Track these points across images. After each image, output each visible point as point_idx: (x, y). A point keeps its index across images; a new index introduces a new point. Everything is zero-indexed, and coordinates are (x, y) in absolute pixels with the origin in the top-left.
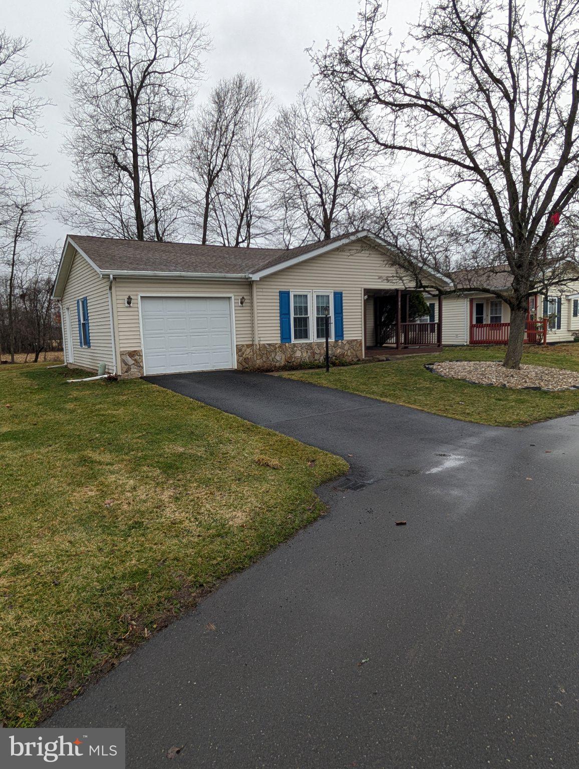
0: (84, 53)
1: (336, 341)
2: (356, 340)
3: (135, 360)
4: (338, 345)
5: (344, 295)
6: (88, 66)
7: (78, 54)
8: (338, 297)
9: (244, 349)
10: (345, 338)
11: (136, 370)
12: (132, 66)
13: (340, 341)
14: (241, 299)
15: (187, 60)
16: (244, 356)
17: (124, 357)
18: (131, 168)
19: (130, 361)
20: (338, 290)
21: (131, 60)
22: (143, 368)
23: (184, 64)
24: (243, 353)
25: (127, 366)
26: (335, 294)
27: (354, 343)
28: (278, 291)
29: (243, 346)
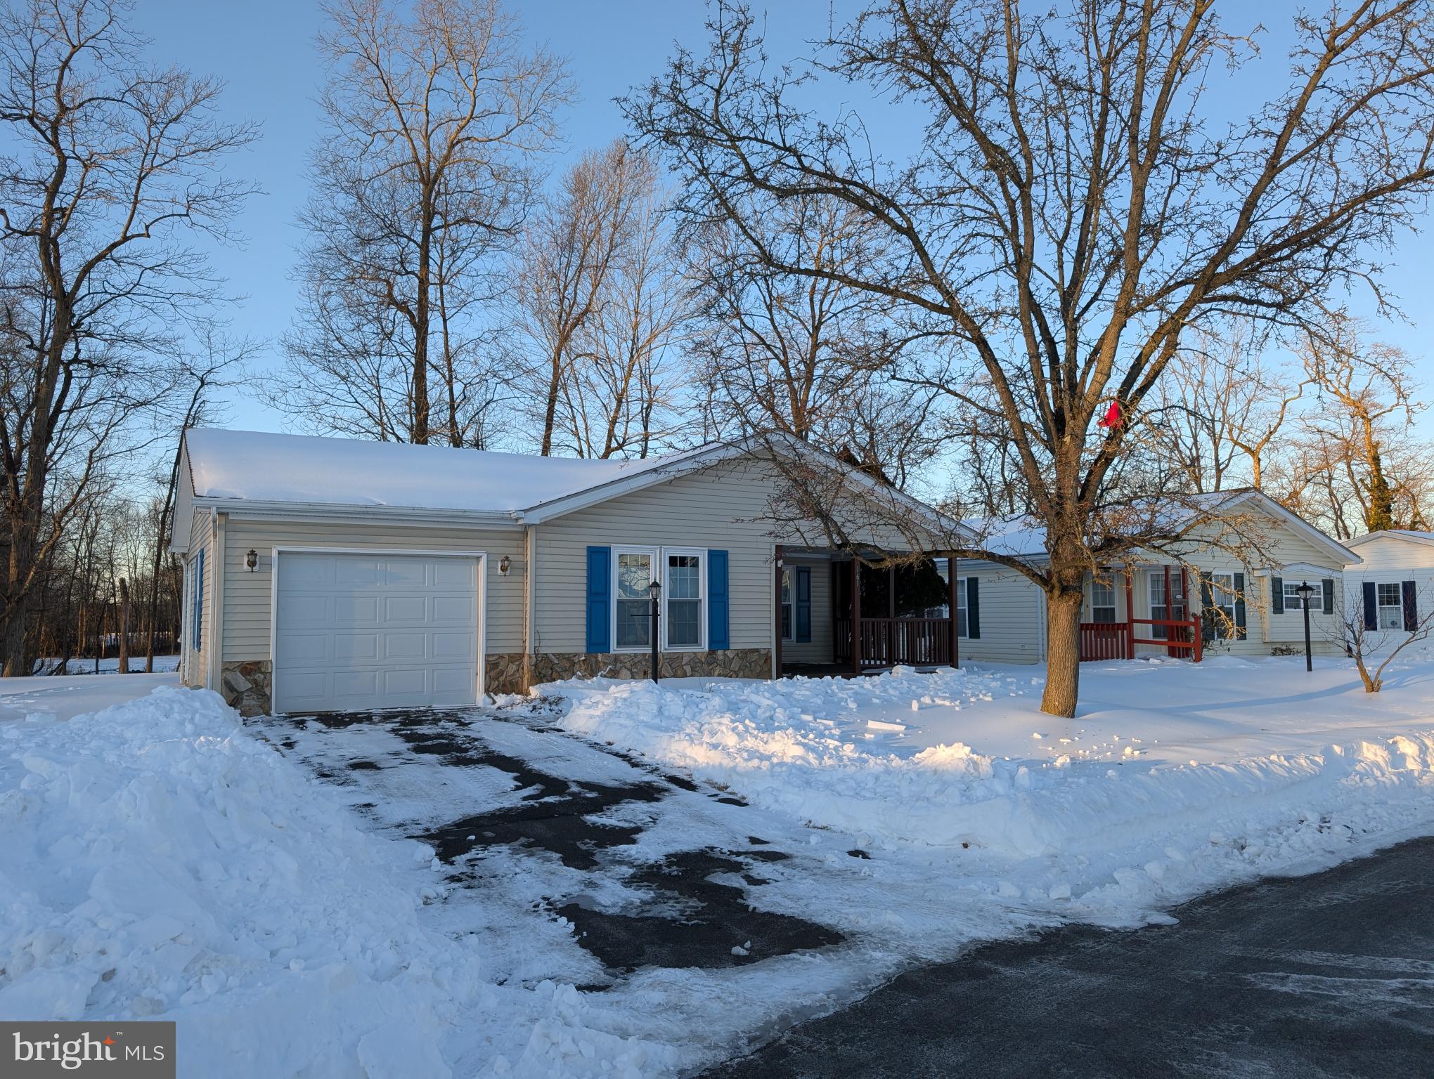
0: (341, 105)
1: (712, 651)
2: (757, 650)
3: (255, 682)
4: (716, 660)
5: (730, 557)
6: (348, 128)
7: (332, 108)
8: (719, 560)
9: (502, 664)
10: (732, 646)
11: (253, 703)
12: (431, 128)
13: (720, 652)
14: (503, 561)
15: (532, 118)
16: (501, 679)
17: (229, 676)
18: (413, 307)
19: (243, 684)
20: (719, 546)
21: (431, 118)
22: (269, 699)
23: (525, 126)
24: (502, 673)
25: (235, 694)
26: (712, 554)
27: (755, 656)
28: (585, 545)
29: (502, 657)
